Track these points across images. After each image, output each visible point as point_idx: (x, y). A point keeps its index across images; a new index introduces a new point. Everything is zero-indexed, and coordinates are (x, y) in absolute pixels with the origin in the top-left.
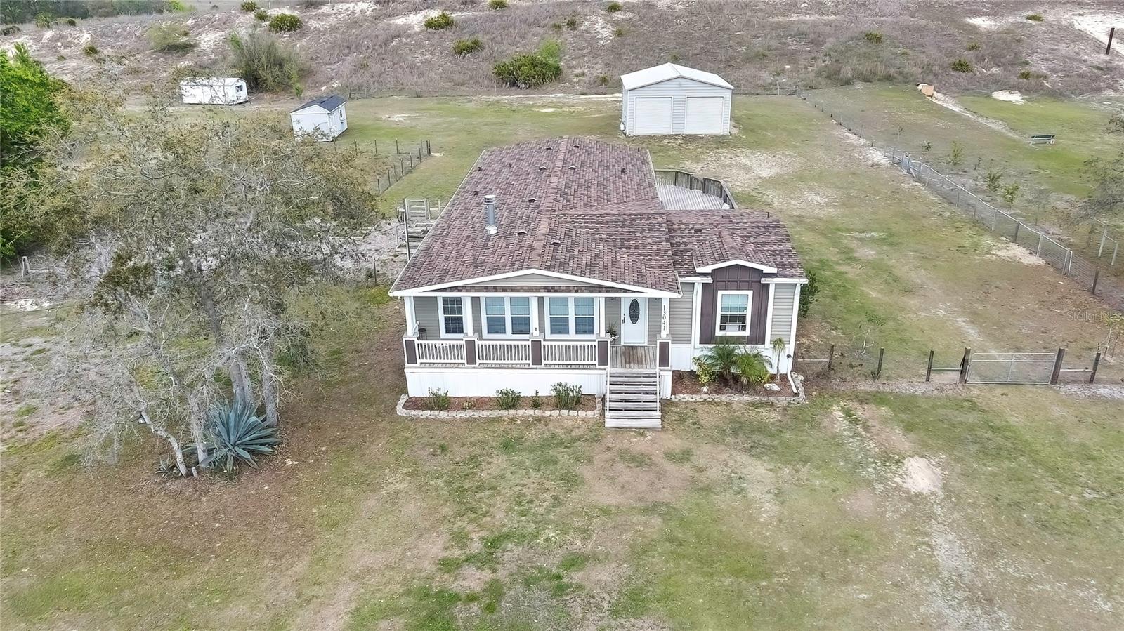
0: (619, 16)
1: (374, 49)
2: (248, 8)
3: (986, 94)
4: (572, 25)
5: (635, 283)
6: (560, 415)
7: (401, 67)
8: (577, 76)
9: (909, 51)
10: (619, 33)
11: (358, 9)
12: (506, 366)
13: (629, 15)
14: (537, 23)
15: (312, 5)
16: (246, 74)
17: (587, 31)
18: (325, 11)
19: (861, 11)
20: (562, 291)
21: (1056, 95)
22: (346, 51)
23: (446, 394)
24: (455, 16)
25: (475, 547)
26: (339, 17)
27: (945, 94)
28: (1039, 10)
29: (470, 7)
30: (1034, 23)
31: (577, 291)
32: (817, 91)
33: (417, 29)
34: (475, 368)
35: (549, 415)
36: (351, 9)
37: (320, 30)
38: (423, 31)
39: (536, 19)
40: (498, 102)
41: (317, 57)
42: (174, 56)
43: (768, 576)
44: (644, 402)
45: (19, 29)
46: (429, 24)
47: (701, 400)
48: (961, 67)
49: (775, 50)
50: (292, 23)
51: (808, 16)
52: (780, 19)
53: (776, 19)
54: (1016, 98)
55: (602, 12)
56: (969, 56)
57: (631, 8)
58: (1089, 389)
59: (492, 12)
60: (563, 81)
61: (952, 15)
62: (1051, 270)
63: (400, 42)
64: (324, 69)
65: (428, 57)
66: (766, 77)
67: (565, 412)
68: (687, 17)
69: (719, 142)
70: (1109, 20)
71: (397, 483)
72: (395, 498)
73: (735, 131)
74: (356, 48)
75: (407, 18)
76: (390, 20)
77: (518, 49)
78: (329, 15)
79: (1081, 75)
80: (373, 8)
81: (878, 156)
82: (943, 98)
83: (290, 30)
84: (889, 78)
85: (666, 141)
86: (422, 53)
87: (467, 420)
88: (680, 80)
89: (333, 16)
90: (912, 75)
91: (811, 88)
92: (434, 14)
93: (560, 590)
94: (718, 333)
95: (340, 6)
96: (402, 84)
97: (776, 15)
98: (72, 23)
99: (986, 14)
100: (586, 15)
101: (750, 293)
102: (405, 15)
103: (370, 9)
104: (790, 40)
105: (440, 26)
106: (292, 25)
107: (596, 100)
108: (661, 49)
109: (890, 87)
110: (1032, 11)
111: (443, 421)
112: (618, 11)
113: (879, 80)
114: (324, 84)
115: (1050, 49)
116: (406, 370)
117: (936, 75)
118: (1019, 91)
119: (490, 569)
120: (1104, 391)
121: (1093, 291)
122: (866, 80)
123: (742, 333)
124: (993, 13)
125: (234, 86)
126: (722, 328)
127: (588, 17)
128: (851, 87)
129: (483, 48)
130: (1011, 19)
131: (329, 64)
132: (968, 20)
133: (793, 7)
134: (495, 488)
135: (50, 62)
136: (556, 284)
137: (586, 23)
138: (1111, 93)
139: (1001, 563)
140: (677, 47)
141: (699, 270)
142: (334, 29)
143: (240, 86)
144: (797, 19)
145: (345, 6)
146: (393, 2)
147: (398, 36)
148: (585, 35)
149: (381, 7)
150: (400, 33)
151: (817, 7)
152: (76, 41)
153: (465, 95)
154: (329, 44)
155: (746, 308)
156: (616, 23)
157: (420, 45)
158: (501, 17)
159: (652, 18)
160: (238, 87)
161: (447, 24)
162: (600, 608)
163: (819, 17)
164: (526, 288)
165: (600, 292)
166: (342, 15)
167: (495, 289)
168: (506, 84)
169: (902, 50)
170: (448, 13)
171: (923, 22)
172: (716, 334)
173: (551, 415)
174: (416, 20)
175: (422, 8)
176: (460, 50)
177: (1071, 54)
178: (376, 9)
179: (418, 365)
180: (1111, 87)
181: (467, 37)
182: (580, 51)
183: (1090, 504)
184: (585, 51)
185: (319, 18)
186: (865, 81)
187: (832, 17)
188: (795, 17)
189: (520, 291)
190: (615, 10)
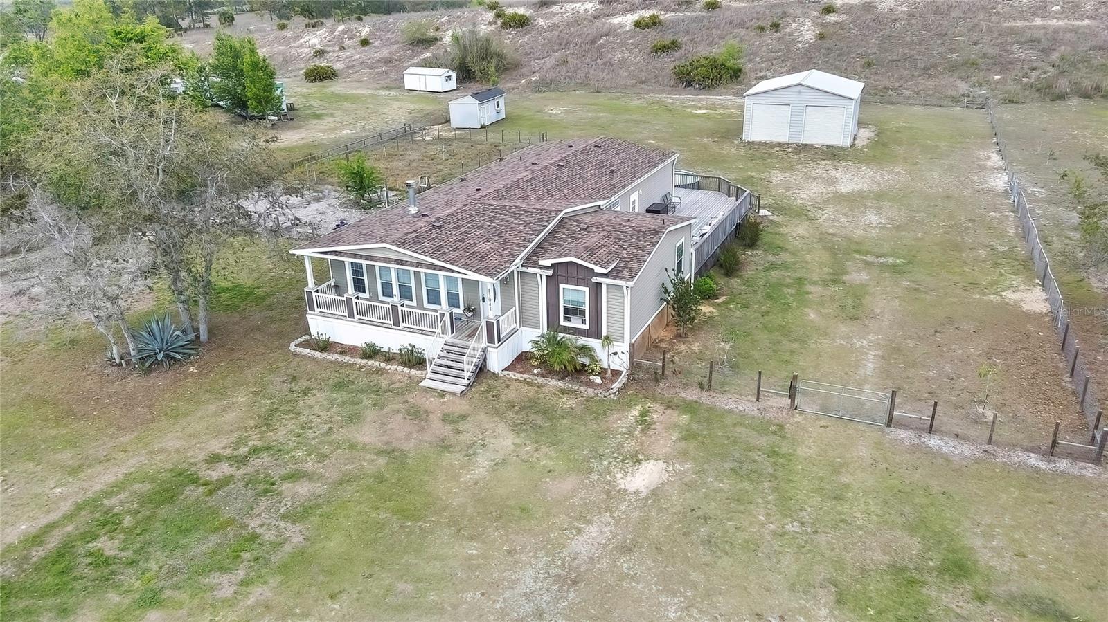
0: (831, 18)
1: (581, 46)
2: (492, 7)
4: (776, 27)
6: (396, 370)
7: (597, 64)
8: (758, 78)
10: (821, 36)
11: (582, 8)
12: (375, 323)
13: (844, 17)
14: (742, 25)
15: (545, 4)
16: (460, 66)
17: (791, 34)
18: (554, 11)
22: (557, 47)
23: (328, 339)
25: (243, 451)
26: (564, 16)
29: (684, 7)
33: (627, 28)
34: (352, 321)
36: (577, 8)
37: (543, 28)
38: (630, 30)
39: (743, 20)
40: (663, 101)
41: (531, 52)
42: (422, 46)
44: (455, 369)
45: (322, 23)
46: (639, 24)
47: (522, 379)
49: (992, 57)
50: (520, 21)
51: (1055, 20)
52: (1018, 23)
53: (1013, 24)
55: (815, 14)
57: (848, 9)
59: (704, 13)
62: (1048, 319)
63: (607, 40)
64: (531, 64)
65: (627, 55)
66: (963, 87)
74: (566, 45)
75: (623, 17)
76: (608, 19)
78: (556, 14)
80: (596, 7)
81: (1000, 181)
83: (517, 27)
87: (331, 362)
88: (799, 87)
89: (560, 14)
91: (1011, 101)
92: (647, 14)
93: (264, 492)
94: (563, 323)
95: (569, 5)
96: (590, 80)
97: (1014, 19)
98: (360, 19)
100: (796, 17)
102: (622, 14)
103: (594, 9)
104: (1016, 47)
105: (647, 26)
106: (521, 23)
108: (859, 54)
111: (315, 360)
112: (832, 12)
113: (1102, 97)
114: (525, 77)
116: (307, 316)
119: (236, 467)
121: (1062, 347)
122: (1086, 96)
123: (583, 326)
125: (443, 76)
126: (566, 319)
127: (797, 19)
128: (1062, 103)
129: (680, 48)
131: (538, 59)
133: (1040, 10)
135: (334, 51)
137: (793, 25)
140: (877, 52)
141: (541, 262)
142: (555, 27)
143: (450, 76)
145: (572, 6)
146: (615, 2)
147: (608, 35)
148: (787, 37)
149: (603, 7)
150: (611, 32)
151: (1073, 10)
152: (358, 34)
153: (639, 93)
154: (546, 41)
155: (584, 303)
156: (824, 25)
157: (623, 44)
158: (709, 18)
159: (866, 21)
160: (448, 77)
161: (654, 24)
162: (276, 511)
163: (1069, 22)
166: (568, 14)
168: (683, 84)
170: (660, 13)
172: (561, 324)
173: (390, 369)
174: (629, 19)
175: (640, 8)
176: (657, 50)
178: (598, 9)
179: (316, 313)
181: (669, 37)
182: (773, 54)
185: (546, 17)
186: (1084, 98)
187: (1086, 22)
188: (1036, 22)
189: (376, 261)
190: (830, 12)
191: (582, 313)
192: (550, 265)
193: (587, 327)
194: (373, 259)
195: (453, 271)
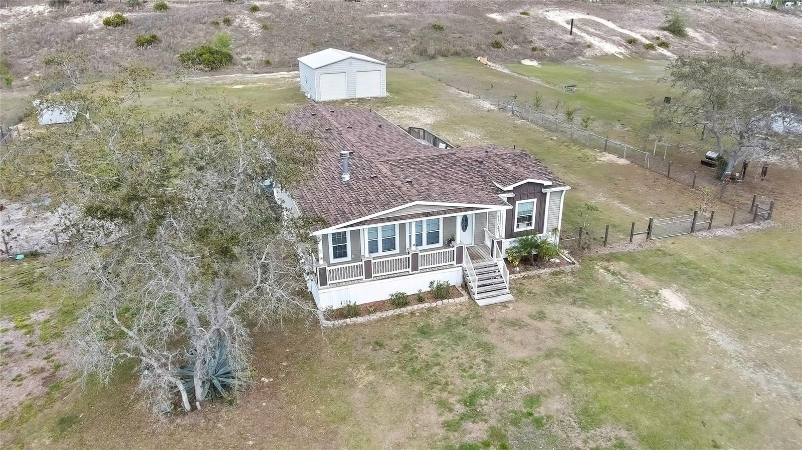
0: (259, 14)
1: (63, 44)
3: (517, 62)
4: (227, 22)
5: (481, 202)
7: (95, 58)
8: (244, 59)
9: (461, 35)
10: (265, 27)
11: (35, 11)
12: (392, 276)
13: (267, 14)
14: (198, 20)
17: (240, 27)
18: (4, 13)
19: (423, 10)
20: (436, 215)
21: (554, 60)
22: (37, 46)
23: (355, 304)
24: (126, 15)
25: (460, 408)
26: (19, 17)
27: (494, 63)
28: (525, 8)
29: (137, 9)
30: (526, 16)
31: (445, 214)
32: (417, 64)
33: (96, 27)
34: (371, 281)
35: (435, 305)
36: (28, 10)
37: (4, 30)
38: (102, 28)
39: (196, 17)
40: (192, 83)
41: (10, 52)
43: (650, 380)
44: (495, 284)
46: (107, 23)
47: (521, 277)
48: (497, 45)
49: (379, 37)
51: (390, 13)
52: (373, 16)
53: (370, 16)
54: (534, 63)
55: (246, 12)
56: (499, 38)
57: (267, 9)
58: (711, 232)
59: (158, 13)
60: (235, 64)
61: (477, 12)
62: (637, 166)
63: (85, 38)
64: (21, 62)
65: (115, 49)
67: (445, 301)
68: (310, 15)
69: (382, 102)
70: (563, 14)
71: (365, 377)
72: (371, 387)
73: (388, 94)
74: (45, 43)
75: (84, 18)
76: (69, 20)
77: (189, 41)
78: (9, 17)
79: (563, 48)
80: (49, 10)
81: (487, 105)
82: (494, 65)
84: (457, 54)
85: (347, 104)
86: (108, 46)
88: (350, 59)
89: (13, 17)
90: (471, 51)
91: (412, 62)
92: (109, 14)
93: (538, 423)
94: (516, 230)
95: (17, 8)
96: (101, 72)
99: (497, 11)
100: (235, 14)
101: (535, 200)
102: (81, 15)
103: (47, 11)
104: (385, 30)
105: (118, 24)
107: (267, 77)
108: (300, 38)
109: (460, 59)
110: (522, 9)
112: (258, 11)
113: (452, 55)
114: (27, 74)
115: (540, 33)
117: (484, 51)
118: (535, 59)
119: (482, 420)
120: (719, 233)
121: (668, 176)
123: (529, 228)
124: (501, 11)
126: (518, 226)
127: (237, 16)
128: (436, 60)
129: (160, 41)
130: (512, 14)
131: (24, 58)
132: (487, 15)
133: (379, 7)
134: (439, 364)
136: (430, 210)
137: (237, 20)
138: (581, 58)
139: (752, 341)
141: (506, 189)
142: (17, 29)
144: (383, 15)
145: (22, 9)
147: (81, 33)
148: (239, 29)
149: (56, 9)
150: (82, 30)
151: (394, 6)
153: (160, 79)
154: (17, 41)
155: (532, 211)
156: (259, 20)
157: (103, 40)
158: (167, 16)
159: (286, 16)
161: (123, 22)
162: (573, 427)
163: (398, 14)
164: (410, 216)
165: (461, 212)
166: (22, 16)
167: (389, 220)
169: (459, 35)
170: (120, 13)
171: (463, 17)
172: (515, 231)
173: (437, 305)
174: (93, 20)
175: (95, 10)
176: (141, 43)
177: (553, 35)
178: (52, 11)
179: (328, 286)
180: (580, 55)
181: (143, 32)
182: (239, 42)
183: (762, 298)
184: (243, 41)
186: (444, 56)
187: (406, 14)
188: (382, 15)
189: (405, 219)
190: (256, 10)
191: (530, 218)
192: (512, 189)
193: (533, 227)
194: (401, 218)
195: (477, 209)
